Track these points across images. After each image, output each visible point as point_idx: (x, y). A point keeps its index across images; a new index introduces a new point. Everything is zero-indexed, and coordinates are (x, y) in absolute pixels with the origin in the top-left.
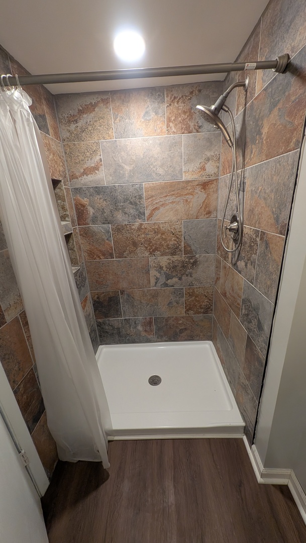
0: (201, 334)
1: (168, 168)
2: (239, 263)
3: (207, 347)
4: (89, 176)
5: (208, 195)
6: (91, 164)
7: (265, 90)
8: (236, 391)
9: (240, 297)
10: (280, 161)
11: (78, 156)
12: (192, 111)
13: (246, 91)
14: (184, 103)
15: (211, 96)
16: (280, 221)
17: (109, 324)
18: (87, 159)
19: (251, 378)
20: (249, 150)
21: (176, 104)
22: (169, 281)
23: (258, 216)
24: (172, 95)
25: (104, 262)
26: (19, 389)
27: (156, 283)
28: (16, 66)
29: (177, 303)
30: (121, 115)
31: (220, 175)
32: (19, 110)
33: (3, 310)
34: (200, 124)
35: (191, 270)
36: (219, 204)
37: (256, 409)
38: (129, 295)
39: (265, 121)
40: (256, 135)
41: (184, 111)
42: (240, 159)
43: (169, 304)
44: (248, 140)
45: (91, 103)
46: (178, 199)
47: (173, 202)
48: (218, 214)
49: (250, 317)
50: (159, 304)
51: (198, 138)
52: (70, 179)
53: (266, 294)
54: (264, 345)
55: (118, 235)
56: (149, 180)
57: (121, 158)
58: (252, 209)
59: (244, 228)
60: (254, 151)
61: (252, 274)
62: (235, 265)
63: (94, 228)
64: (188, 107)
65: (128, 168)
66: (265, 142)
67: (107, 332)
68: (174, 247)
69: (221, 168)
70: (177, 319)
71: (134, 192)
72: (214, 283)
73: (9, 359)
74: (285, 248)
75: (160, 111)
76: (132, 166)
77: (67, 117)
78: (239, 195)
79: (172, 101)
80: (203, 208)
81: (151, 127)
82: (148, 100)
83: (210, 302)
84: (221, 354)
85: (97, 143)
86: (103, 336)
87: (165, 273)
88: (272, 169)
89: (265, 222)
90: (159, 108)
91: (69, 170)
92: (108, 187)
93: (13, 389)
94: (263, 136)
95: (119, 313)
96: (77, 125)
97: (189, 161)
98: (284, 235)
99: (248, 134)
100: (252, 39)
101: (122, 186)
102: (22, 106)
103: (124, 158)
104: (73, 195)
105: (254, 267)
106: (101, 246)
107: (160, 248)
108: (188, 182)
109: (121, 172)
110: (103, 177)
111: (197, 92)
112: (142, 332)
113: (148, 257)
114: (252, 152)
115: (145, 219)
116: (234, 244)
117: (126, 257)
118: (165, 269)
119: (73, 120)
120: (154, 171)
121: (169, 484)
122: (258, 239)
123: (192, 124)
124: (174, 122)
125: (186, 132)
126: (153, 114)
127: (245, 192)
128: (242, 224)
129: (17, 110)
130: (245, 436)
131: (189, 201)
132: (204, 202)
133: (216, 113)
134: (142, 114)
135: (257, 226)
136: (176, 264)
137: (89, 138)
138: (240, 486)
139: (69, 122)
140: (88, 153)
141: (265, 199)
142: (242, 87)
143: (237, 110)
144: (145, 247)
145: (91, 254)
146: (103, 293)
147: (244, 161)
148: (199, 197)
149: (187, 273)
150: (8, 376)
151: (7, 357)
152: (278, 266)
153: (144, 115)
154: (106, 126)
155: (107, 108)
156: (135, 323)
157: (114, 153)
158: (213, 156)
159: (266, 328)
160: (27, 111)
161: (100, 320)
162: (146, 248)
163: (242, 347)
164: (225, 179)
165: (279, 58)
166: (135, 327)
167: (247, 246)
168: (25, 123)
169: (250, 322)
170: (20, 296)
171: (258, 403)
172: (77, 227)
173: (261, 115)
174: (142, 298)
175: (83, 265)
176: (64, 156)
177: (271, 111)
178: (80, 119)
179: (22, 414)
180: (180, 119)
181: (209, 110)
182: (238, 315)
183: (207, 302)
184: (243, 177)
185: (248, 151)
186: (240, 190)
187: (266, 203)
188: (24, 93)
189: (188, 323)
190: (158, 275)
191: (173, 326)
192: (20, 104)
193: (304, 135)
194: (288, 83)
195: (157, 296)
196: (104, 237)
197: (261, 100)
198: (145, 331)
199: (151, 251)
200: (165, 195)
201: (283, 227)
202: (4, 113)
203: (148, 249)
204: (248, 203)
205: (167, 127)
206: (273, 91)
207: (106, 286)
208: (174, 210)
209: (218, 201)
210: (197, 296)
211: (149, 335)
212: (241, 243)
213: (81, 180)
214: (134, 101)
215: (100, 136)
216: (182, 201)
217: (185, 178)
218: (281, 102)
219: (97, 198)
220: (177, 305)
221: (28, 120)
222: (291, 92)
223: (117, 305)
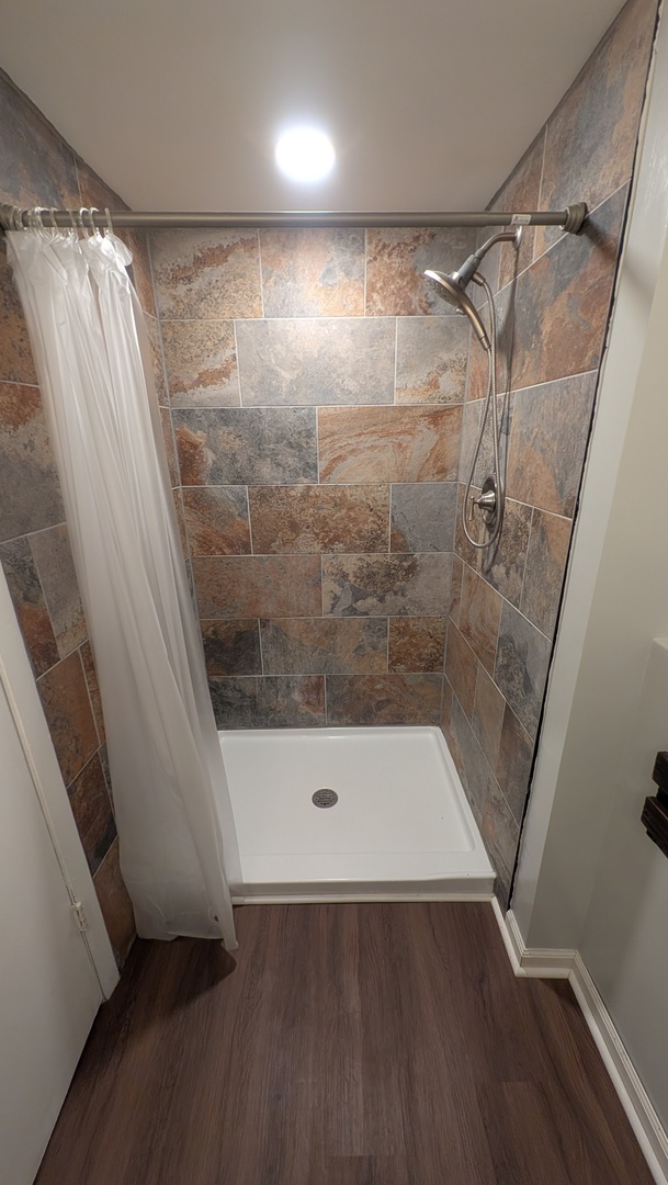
0: (420, 713)
1: (365, 379)
2: (495, 568)
3: (429, 739)
4: (209, 387)
5: (442, 436)
6: (213, 363)
7: (548, 255)
8: (481, 818)
9: (495, 634)
10: (568, 387)
11: (189, 347)
12: (417, 274)
13: (517, 250)
14: (402, 257)
15: (454, 247)
16: (565, 492)
17: (234, 688)
18: (206, 353)
19: (510, 785)
20: (518, 359)
21: (385, 258)
22: (359, 603)
23: (531, 481)
24: (380, 240)
25: (231, 560)
26: (76, 787)
27: (333, 606)
28: (86, 176)
29: (374, 648)
30: (279, 273)
31: (465, 398)
32: (107, 272)
33: (55, 635)
34: (432, 300)
35: (403, 583)
36: (463, 455)
37: (515, 841)
38: (277, 629)
39: (546, 312)
40: (532, 334)
41: (401, 272)
42: (504, 373)
43: (356, 650)
44: (518, 340)
45: (221, 246)
46: (382, 442)
47: (372, 448)
48: (459, 475)
49: (511, 669)
50: (338, 649)
51: (425, 326)
52: (170, 391)
53: (538, 623)
55: (260, 506)
56: (328, 402)
57: (275, 355)
58: (520, 468)
59: (506, 502)
60: (526, 362)
61: (517, 588)
62: (488, 572)
63: (214, 490)
64: (409, 266)
65: (286, 375)
66: (545, 349)
67: (229, 704)
68: (372, 536)
69: (468, 385)
70: (372, 680)
71: (298, 424)
72: (448, 609)
73: (61, 727)
74: (571, 540)
75: (355, 269)
76: (296, 372)
77: (172, 270)
78: (498, 441)
79: (379, 252)
80: (431, 462)
81: (336, 299)
82: (333, 247)
83: (438, 647)
84: (457, 749)
85: (228, 324)
87: (352, 587)
88: (556, 399)
89: (541, 493)
90: (354, 263)
91: (169, 375)
92: (245, 411)
93: (66, 786)
94: (542, 337)
95: (256, 665)
96: (190, 286)
97: (408, 368)
98: (571, 517)
99: (518, 330)
100: (530, 158)
101: (274, 411)
102: (115, 266)
103: (280, 357)
104: (175, 423)
105: (521, 576)
106: (226, 527)
107: (343, 537)
108: (404, 409)
109: (274, 383)
110: (237, 391)
111: (427, 237)
112: (301, 706)
113: (319, 554)
114: (523, 364)
115: (316, 478)
116: (488, 533)
117: (274, 552)
118: (351, 578)
119: (183, 276)
120: (338, 384)
121: (351, 980)
122: (529, 525)
123: (415, 299)
124: (380, 292)
125: (403, 312)
126: (340, 275)
127: (510, 436)
128: (503, 495)
129: (105, 271)
130: (495, 898)
131: (404, 445)
132: (433, 449)
133: (462, 285)
134: (320, 273)
135: (528, 500)
136: (374, 570)
137: (213, 314)
138: (481, 981)
139: (176, 279)
140: (209, 343)
141: (543, 451)
142: (510, 243)
143: (501, 282)
144: (315, 533)
145: (205, 543)
146: (226, 622)
147: (510, 377)
148: (426, 438)
149: (395, 588)
151: (58, 723)
152: (561, 572)
153: (324, 276)
154: (249, 292)
155: (252, 257)
156: (288, 687)
157: (261, 345)
158: (455, 362)
159: (538, 687)
160: (122, 274)
161: (215, 679)
162: (317, 535)
163: (495, 728)
164: (475, 406)
165: (571, 208)
166: (288, 695)
167: (510, 536)
168: (117, 296)
169: (511, 679)
170: (82, 613)
171: (519, 828)
172: (180, 486)
173: (541, 299)
174: (304, 636)
176: (161, 345)
177: (556, 295)
178: (197, 276)
179: (79, 835)
180: (393, 287)
181: (449, 281)
182: (490, 669)
183: (433, 647)
184: (506, 407)
185: (517, 361)
186: (500, 431)
187: (544, 460)
188: (118, 242)
189: (393, 688)
190: (338, 590)
191: (364, 694)
192: (111, 261)
193: (604, 348)
194: (585, 253)
195: (334, 634)
196: (232, 510)
197: (541, 271)
198: (308, 703)
199: (326, 541)
200: (358, 432)
201: (569, 502)
202: (79, 275)
203: (320, 537)
204: (515, 456)
205: (367, 301)
206: (561, 261)
207: (232, 610)
208: (375, 463)
209: (460, 448)
210: (413, 636)
211: (315, 712)
212: (500, 531)
213: (193, 394)
214: (306, 247)
215: (235, 311)
216: (390, 445)
217: (398, 400)
218: (573, 283)
219: (222, 431)
220: (373, 652)
221: (122, 290)
222: (588, 269)
223: (254, 650)
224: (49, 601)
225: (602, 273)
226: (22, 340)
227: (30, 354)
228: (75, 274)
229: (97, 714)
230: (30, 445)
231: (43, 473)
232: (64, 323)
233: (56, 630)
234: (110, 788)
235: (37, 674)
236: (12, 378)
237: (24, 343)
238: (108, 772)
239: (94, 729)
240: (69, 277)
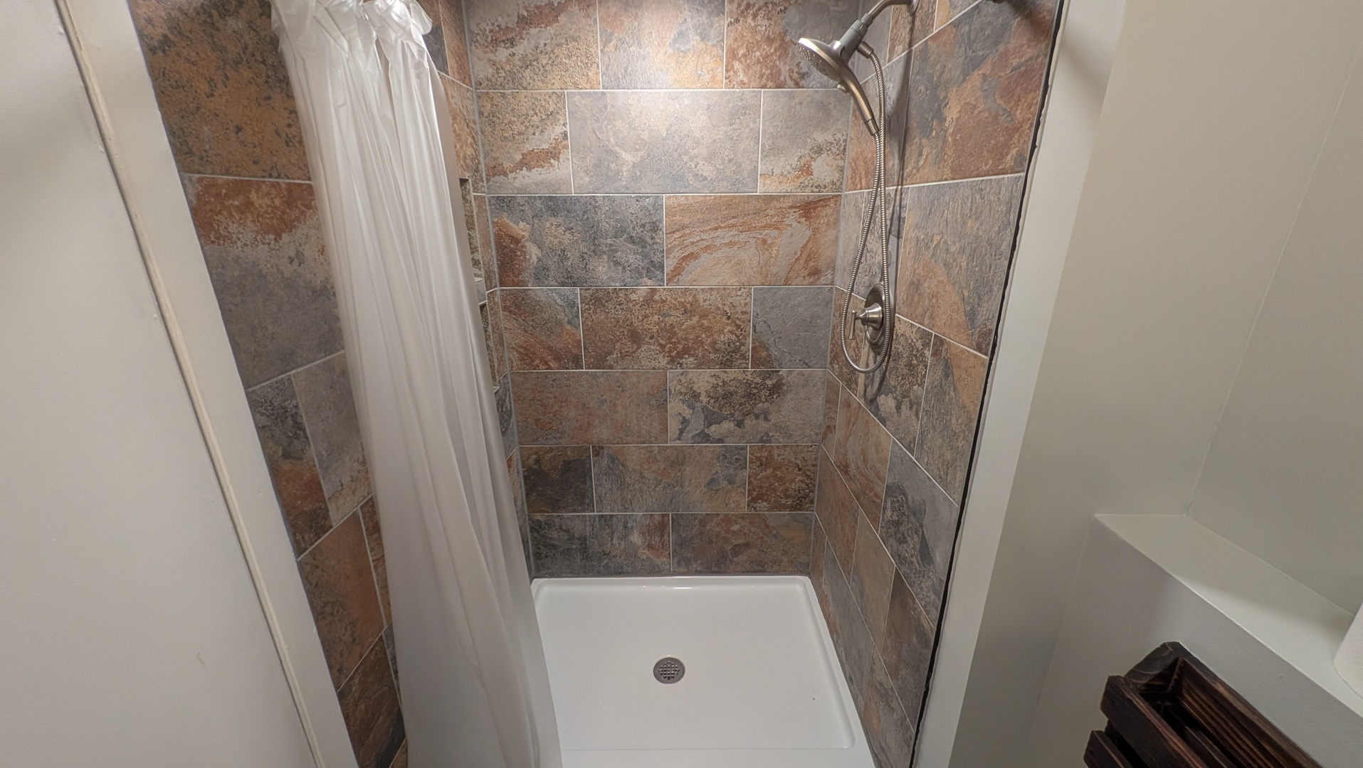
0: (785, 559)
1: (723, 163)
2: (881, 399)
3: (797, 590)
4: (534, 170)
5: (816, 231)
6: (540, 142)
7: (956, 25)
8: (862, 703)
9: (882, 479)
10: (982, 190)
11: (510, 122)
12: (788, 39)
13: (913, 15)
14: (769, 19)
16: (978, 322)
17: (561, 527)
18: (531, 130)
19: (901, 673)
20: (914, 147)
21: (750, 20)
22: (713, 428)
23: (930, 300)
24: (743, 0)
25: (558, 376)
26: (351, 687)
27: (681, 431)
29: (731, 482)
30: (621, 36)
31: (844, 186)
32: (399, 42)
33: (327, 497)
34: (805, 70)
35: (766, 405)
36: (841, 253)
37: (909, 746)
38: (613, 459)
39: (953, 94)
40: (932, 119)
41: (768, 37)
42: (894, 162)
43: (709, 484)
44: (913, 124)
45: (550, 4)
46: (743, 237)
47: (731, 244)
48: (836, 279)
49: (902, 528)
50: (687, 483)
51: (797, 101)
52: (487, 175)
53: (941, 480)
54: (933, 597)
55: (595, 312)
56: (677, 190)
57: (615, 133)
58: (916, 281)
59: (896, 320)
60: (925, 153)
61: (911, 429)
62: (872, 402)
63: (539, 293)
64: (778, 29)
65: (628, 157)
66: (950, 139)
67: (555, 547)
68: (729, 349)
69: (848, 172)
70: (727, 520)
71: (641, 215)
72: (820, 437)
73: (332, 614)
74: (986, 382)
75: (713, 33)
76: (640, 153)
77: (491, 31)
78: (887, 244)
79: (742, 12)
80: (802, 261)
81: (689, 68)
82: (686, 7)
83: (808, 482)
84: (832, 609)
85: (558, 96)
86: (543, 555)
87: (704, 409)
88: (965, 203)
89: (945, 317)
90: (711, 26)
91: (486, 155)
92: (578, 199)
93: (336, 688)
94: (947, 125)
95: (587, 501)
96: (513, 50)
97: (774, 150)
98: (986, 355)
99: (914, 112)
101: (612, 200)
102: (409, 35)
103: (621, 135)
104: (492, 213)
105: (917, 415)
106: (553, 337)
107: (695, 349)
108: (769, 199)
109: (613, 166)
110: (568, 176)
112: (641, 550)
113: (665, 369)
114: (920, 154)
115: (662, 280)
116: (872, 354)
117: (611, 367)
118: (704, 399)
119: (504, 38)
120: (690, 168)
122: (928, 353)
123: (785, 69)
124: (743, 60)
125: (770, 84)
126: (694, 39)
127: (902, 240)
128: (893, 311)
129: (396, 41)
131: (769, 242)
132: (804, 247)
133: (844, 57)
134: (670, 37)
135: (926, 322)
136: (732, 389)
137: (540, 84)
139: (495, 42)
140: (535, 118)
141: (946, 265)
142: (904, 6)
143: (891, 52)
144: (660, 345)
145: (527, 355)
146: (551, 450)
147: (902, 168)
148: (795, 235)
149: (756, 411)
150: (328, 657)
151: (328, 609)
152: (971, 421)
153: (675, 40)
154: (583, 58)
155: (587, 16)
156: (626, 527)
157: (597, 121)
158: (831, 143)
159: (940, 559)
160: (419, 46)
161: (538, 517)
162: (662, 346)
163: (882, 596)
164: (857, 198)
166: (624, 537)
167: (902, 362)
168: (412, 73)
169: (902, 541)
170: (364, 463)
171: (914, 732)
172: (498, 288)
173: (944, 77)
174: (646, 466)
175: (506, 381)
176: (478, 121)
177: (966, 74)
178: (522, 38)
179: (354, 748)
180: (758, 54)
181: (829, 52)
182: (875, 521)
183: (802, 482)
184: (898, 203)
185: (911, 150)
186: (890, 233)
187: (948, 276)
188: (415, 4)
189: (753, 529)
190: (687, 413)
191: (717, 536)
192: (404, 29)
193: (1034, 146)
194: (1005, 27)
195: (683, 464)
196: (561, 316)
197: (945, 44)
198: (650, 547)
199: (674, 354)
200: (713, 225)
201: (985, 335)
202: (365, 45)
203: (667, 349)
204: (908, 267)
205: (727, 71)
206: (973, 33)
207: (559, 435)
208: (733, 262)
209: (837, 246)
210: (777, 468)
211: (658, 556)
212: (888, 354)
213: (515, 178)
214: (654, 6)
215: (568, 80)
216: (753, 241)
217: (763, 188)
218: (989, 61)
219: (550, 223)
220: (730, 487)
221: (419, 65)
222: (1010, 46)
223: (584, 482)
224: (319, 455)
225: (1030, 52)
226: (289, 126)
227: (301, 142)
228: (359, 44)
229: (381, 588)
230: (299, 257)
231: (314, 292)
232: (343, 105)
233: (327, 490)
234: (397, 677)
235: (298, 550)
236: (275, 174)
237: (293, 130)
238: (394, 658)
239: (378, 607)
240: (350, 47)
